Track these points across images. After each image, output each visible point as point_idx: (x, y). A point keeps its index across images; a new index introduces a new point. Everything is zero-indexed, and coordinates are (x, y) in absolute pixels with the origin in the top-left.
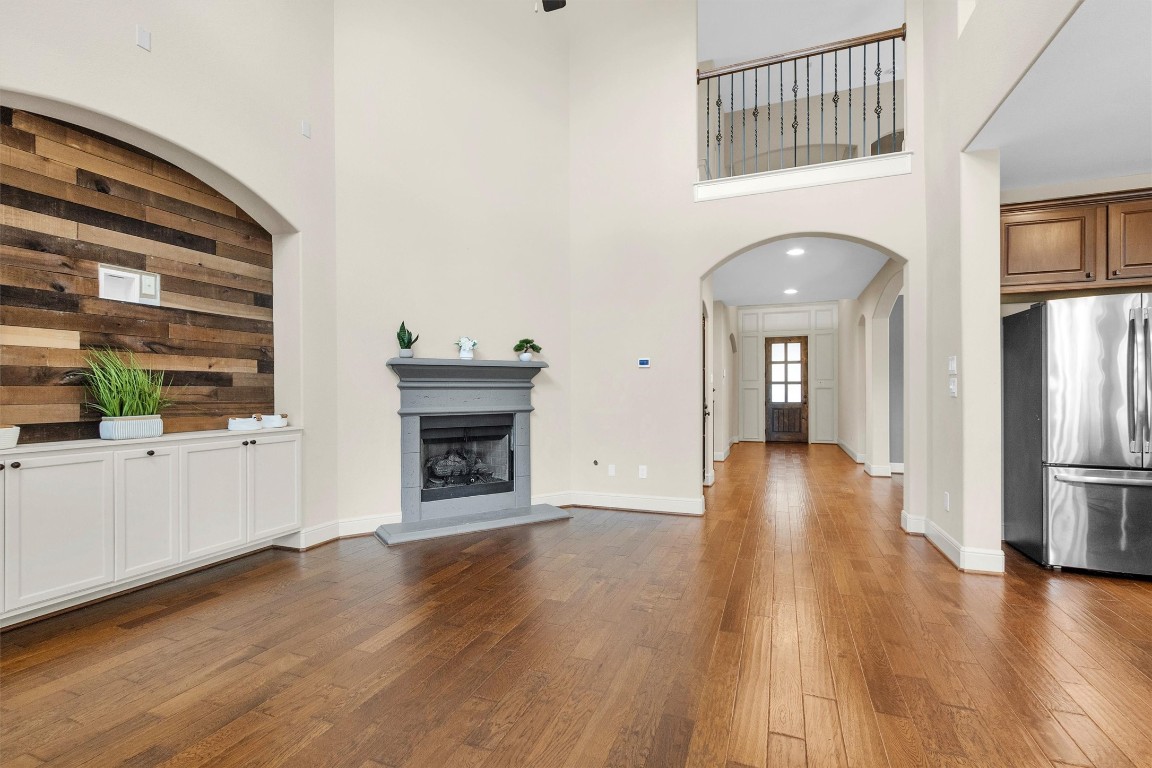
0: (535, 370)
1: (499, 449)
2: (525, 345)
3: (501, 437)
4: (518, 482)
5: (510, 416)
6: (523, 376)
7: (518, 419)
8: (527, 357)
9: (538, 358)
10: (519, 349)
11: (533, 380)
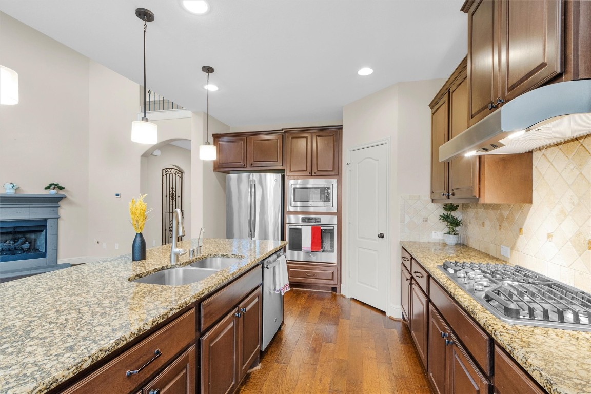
0: (61, 198)
2: (52, 186)
3: (42, 231)
4: (49, 253)
5: (45, 221)
6: (55, 201)
7: (49, 224)
8: (54, 192)
9: (62, 193)
10: (47, 188)
11: (60, 203)
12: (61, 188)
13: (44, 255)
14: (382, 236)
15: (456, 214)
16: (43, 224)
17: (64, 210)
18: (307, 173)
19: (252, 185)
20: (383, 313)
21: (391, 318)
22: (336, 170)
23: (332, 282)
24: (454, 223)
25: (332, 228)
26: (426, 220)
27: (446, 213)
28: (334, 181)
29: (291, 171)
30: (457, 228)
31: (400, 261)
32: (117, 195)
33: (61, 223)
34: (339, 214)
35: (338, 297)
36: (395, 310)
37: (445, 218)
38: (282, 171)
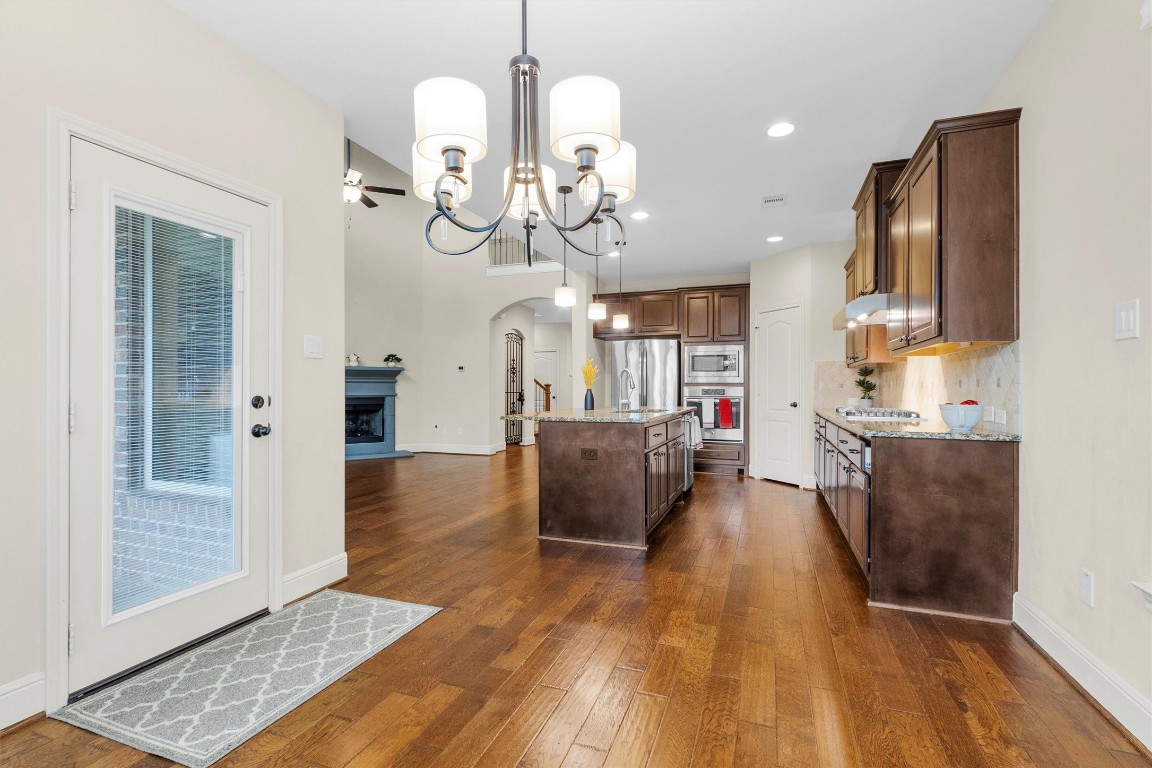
0: (397, 372)
1: (378, 417)
2: (390, 358)
3: (378, 411)
4: (387, 437)
5: (382, 399)
6: (390, 376)
7: (388, 401)
8: (392, 364)
9: (399, 365)
10: (387, 360)
11: (397, 378)
12: (399, 360)
13: (381, 439)
14: (795, 405)
15: (870, 379)
16: (380, 402)
17: (401, 387)
18: (709, 339)
19: (643, 354)
20: (797, 486)
21: (804, 489)
22: (742, 335)
23: (738, 463)
24: (868, 387)
25: (737, 400)
26: (841, 386)
27: (862, 378)
28: (740, 348)
29: (688, 336)
30: (872, 393)
31: (814, 428)
32: (461, 368)
33: (398, 401)
34: (746, 385)
35: (745, 480)
36: (808, 481)
37: (861, 383)
38: (677, 337)
